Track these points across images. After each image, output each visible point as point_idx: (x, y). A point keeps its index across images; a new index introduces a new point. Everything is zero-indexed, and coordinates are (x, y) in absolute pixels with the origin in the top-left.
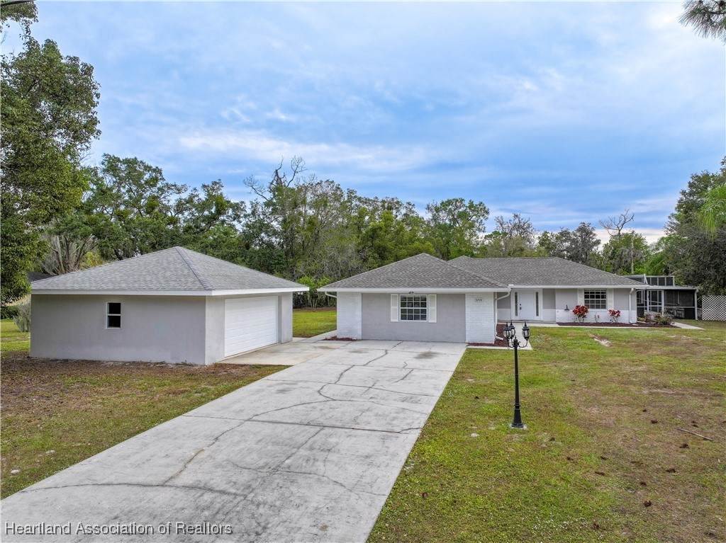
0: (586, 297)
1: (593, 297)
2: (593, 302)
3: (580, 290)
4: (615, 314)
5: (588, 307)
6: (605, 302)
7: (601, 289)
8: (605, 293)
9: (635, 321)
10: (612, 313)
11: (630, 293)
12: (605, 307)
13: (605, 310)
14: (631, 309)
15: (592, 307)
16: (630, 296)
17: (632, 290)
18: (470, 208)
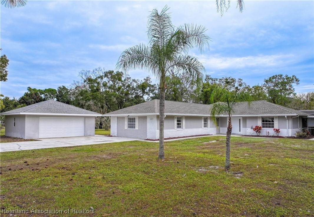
0: (263, 121)
1: (266, 121)
2: (267, 124)
3: (259, 117)
4: (277, 131)
5: (263, 127)
6: (273, 124)
7: (271, 116)
8: (273, 119)
9: (290, 135)
10: (275, 130)
11: (287, 119)
12: (273, 127)
13: (273, 129)
14: (288, 128)
15: (267, 127)
16: (287, 120)
17: (286, 117)
18: (287, 79)
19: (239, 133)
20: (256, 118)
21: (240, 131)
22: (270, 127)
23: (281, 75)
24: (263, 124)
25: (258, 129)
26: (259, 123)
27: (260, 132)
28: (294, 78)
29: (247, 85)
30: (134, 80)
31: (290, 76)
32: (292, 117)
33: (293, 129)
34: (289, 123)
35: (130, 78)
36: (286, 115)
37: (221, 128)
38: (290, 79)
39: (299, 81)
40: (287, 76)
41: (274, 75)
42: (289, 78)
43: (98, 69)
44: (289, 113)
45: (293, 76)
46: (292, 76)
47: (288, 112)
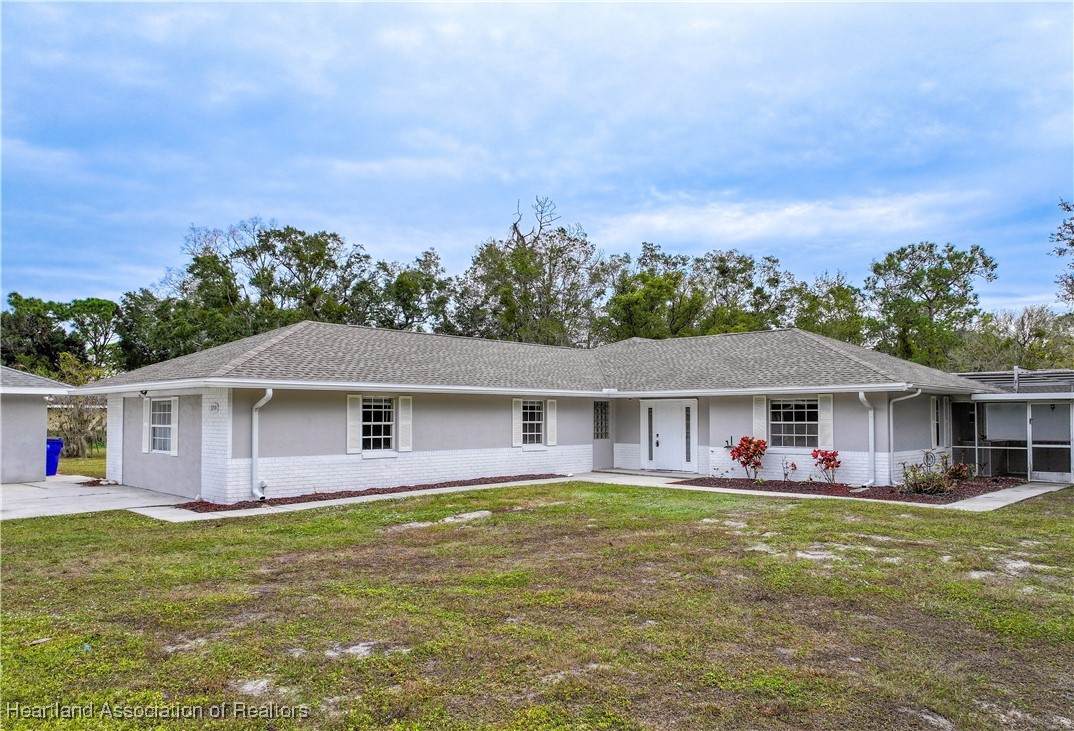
0: (775, 416)
1: (788, 417)
2: (789, 429)
3: (759, 399)
4: (829, 460)
5: (776, 442)
6: (814, 429)
7: (806, 395)
8: (816, 407)
9: (884, 482)
10: (820, 457)
11: (867, 405)
12: (813, 442)
13: (810, 450)
14: (875, 451)
15: (788, 442)
16: (871, 413)
17: (862, 396)
18: (951, 259)
19: (686, 467)
20: (745, 402)
21: (688, 459)
22: (800, 442)
23: (931, 246)
24: (775, 429)
25: (748, 452)
26: (759, 426)
27: (757, 464)
28: (977, 256)
29: (798, 281)
30: (383, 266)
31: (963, 247)
32: (891, 396)
33: (897, 454)
34: (877, 426)
35: (367, 257)
36: (861, 388)
37: (615, 445)
38: (963, 260)
39: (995, 266)
40: (950, 250)
41: (905, 245)
42: (958, 256)
43: (250, 226)
44: (878, 381)
45: (975, 249)
46: (969, 249)
47: (876, 376)
